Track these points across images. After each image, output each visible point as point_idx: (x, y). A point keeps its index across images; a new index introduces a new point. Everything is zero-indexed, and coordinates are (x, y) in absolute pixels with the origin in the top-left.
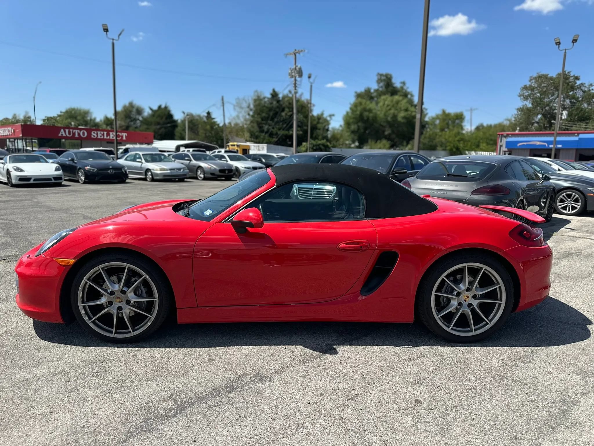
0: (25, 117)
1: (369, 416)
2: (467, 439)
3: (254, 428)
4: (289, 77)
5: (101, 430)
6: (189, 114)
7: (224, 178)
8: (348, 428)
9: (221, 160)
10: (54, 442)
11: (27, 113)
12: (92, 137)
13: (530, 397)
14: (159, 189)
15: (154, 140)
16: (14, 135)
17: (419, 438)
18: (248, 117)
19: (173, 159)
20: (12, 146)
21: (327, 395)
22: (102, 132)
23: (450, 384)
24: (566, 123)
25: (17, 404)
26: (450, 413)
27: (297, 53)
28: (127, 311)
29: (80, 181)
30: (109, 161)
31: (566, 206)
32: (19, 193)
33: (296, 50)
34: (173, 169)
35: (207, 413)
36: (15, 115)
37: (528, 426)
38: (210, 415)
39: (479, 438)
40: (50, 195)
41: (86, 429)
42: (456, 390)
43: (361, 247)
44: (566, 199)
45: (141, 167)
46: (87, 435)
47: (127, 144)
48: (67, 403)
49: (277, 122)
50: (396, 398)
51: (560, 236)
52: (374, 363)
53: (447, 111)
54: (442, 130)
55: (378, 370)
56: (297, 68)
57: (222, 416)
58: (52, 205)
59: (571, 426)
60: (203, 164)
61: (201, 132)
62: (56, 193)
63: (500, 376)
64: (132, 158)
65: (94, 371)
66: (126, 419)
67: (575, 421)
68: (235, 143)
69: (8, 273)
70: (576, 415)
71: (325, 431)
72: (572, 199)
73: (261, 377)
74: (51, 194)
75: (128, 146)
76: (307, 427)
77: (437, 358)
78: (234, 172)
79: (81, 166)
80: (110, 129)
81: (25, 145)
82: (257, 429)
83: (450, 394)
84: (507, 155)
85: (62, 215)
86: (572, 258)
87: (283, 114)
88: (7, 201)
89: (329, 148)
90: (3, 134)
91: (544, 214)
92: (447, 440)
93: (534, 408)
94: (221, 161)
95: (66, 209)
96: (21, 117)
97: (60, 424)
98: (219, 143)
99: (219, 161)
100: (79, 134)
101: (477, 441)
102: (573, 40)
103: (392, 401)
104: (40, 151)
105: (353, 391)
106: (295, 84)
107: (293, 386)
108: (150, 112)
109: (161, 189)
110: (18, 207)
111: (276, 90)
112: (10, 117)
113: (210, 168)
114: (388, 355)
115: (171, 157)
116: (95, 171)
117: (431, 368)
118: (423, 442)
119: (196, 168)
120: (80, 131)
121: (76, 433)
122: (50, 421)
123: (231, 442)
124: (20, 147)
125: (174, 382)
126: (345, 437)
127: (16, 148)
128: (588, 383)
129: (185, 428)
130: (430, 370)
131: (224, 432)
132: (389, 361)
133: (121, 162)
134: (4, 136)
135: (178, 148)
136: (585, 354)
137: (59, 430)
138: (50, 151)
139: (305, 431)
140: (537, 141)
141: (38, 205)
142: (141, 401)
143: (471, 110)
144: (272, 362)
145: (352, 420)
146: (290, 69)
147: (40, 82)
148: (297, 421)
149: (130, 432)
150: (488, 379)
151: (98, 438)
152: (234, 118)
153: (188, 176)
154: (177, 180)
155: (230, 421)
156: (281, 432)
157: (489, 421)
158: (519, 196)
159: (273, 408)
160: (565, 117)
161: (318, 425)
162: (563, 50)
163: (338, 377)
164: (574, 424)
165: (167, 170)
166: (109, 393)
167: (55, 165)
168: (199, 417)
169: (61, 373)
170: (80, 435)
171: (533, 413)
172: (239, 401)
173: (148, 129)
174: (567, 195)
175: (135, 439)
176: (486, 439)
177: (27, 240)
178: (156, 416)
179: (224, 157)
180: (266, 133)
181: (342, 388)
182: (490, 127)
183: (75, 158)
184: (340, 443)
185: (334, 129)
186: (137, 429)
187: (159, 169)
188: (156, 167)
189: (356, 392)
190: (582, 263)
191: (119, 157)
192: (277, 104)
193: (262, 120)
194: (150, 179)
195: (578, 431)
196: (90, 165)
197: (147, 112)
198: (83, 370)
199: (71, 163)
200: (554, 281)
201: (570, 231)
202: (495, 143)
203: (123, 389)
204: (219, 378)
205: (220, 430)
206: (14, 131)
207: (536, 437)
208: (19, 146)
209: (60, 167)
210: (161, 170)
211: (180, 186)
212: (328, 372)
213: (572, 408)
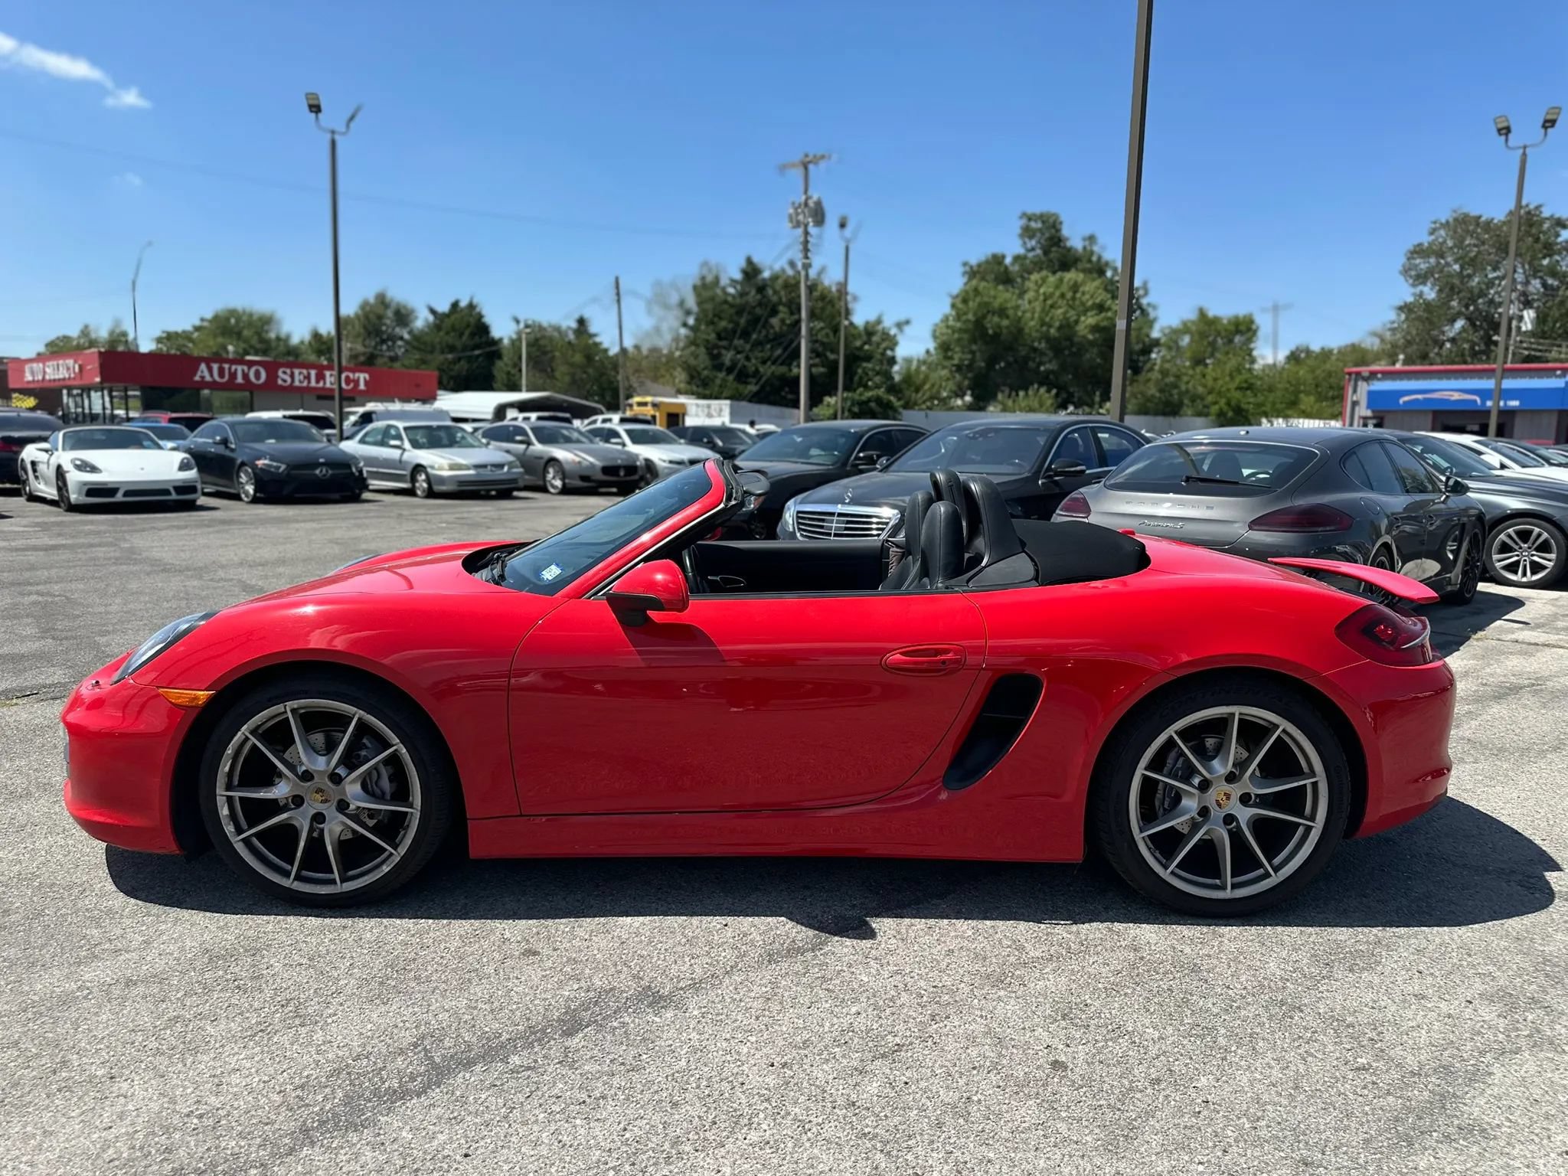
0: (112, 333)
1: (923, 1101)
2: (1174, 1163)
3: (622, 1126)
4: (790, 225)
5: (233, 1124)
6: (530, 322)
7: (614, 490)
8: (866, 1130)
9: (607, 441)
10: (111, 1151)
11: (118, 323)
12: (280, 382)
13: (1359, 1060)
14: (445, 517)
15: (440, 392)
16: (81, 378)
17: (1049, 1158)
18: (683, 331)
19: (484, 441)
20: (76, 406)
21: (821, 1046)
22: (305, 372)
23: (1147, 1022)
24: (1531, 343)
25: (29, 1054)
26: (1138, 1095)
27: (810, 162)
28: (335, 827)
29: (243, 496)
30: (318, 444)
31: (1517, 563)
32: (87, 528)
33: (807, 156)
34: (484, 466)
35: (505, 1087)
36: (86, 327)
37: (1341, 1133)
38: (513, 1091)
39: (1209, 1161)
40: (163, 533)
41: (195, 1121)
42: (1161, 1038)
43: (944, 662)
44: (1517, 544)
45: (400, 461)
46: (197, 1134)
47: (370, 401)
48: (154, 1056)
49: (759, 344)
50: (1000, 1055)
51: (1494, 643)
52: (953, 966)
53: (1211, 313)
54: (1198, 361)
55: (963, 985)
56: (811, 203)
57: (543, 1095)
58: (167, 556)
59: (1457, 1137)
60: (560, 453)
61: (561, 370)
62: (179, 528)
63: (1283, 1003)
64: (379, 437)
65: (229, 977)
66: (298, 1096)
67: (1471, 1122)
68: (649, 399)
69: (38, 730)
70: (1477, 1106)
71: (805, 1137)
72: (1533, 544)
73: (654, 997)
74: (167, 528)
75: (371, 406)
76: (759, 1124)
77: (1121, 954)
78: (640, 473)
79: (245, 459)
80: (325, 363)
81: (108, 405)
82: (630, 1127)
83: (1146, 1048)
84: (1370, 427)
85: (188, 583)
86: (1519, 699)
87: (775, 321)
88: (55, 548)
89: (895, 410)
90: (52, 377)
91: (1453, 581)
92: (1122, 1166)
93: (1365, 1087)
94: (608, 445)
95: (201, 568)
96: (103, 333)
97: (130, 1107)
98: (608, 398)
99: (603, 445)
100: (245, 376)
101: (1201, 1168)
102: (1546, 121)
103: (988, 1064)
104: (144, 420)
105: (889, 1037)
106: (806, 242)
107: (736, 1020)
108: (431, 318)
109: (450, 518)
110: (80, 563)
111: (756, 259)
112: (74, 332)
113: (579, 463)
114: (994, 947)
115: (479, 434)
116: (281, 470)
117: (1102, 980)
118: (1058, 1169)
119: (543, 462)
120: (249, 369)
121: (167, 1130)
122: (106, 1098)
123: (560, 1159)
124: (97, 409)
125: (429, 1005)
126: (856, 1152)
127: (87, 411)
128: (1518, 1025)
129: (446, 1123)
130: (1100, 985)
131: (544, 1135)
132: (994, 960)
133: (350, 447)
134: (54, 380)
135: (500, 412)
136: (1520, 951)
137: (128, 1121)
138: (172, 420)
139: (754, 1136)
140: (1452, 390)
141: (130, 556)
142: (341, 1054)
143: (1276, 309)
144: (687, 959)
145: (877, 1109)
146: (793, 203)
147: (150, 244)
148: (735, 1111)
149: (305, 1131)
150: (1249, 1012)
151: (223, 1144)
152: (647, 335)
153: (521, 484)
154: (493, 493)
155: (563, 1105)
156: (691, 1136)
157: (1239, 1118)
158: (1379, 536)
159: (677, 1075)
160: (1529, 327)
161: (788, 1121)
162: (1519, 148)
163: (856, 1000)
164: (1466, 1131)
165: (467, 468)
166: (261, 1031)
167: (180, 456)
168: (484, 1096)
169: (145, 981)
170: (177, 1136)
171: (1360, 1099)
172: (592, 1058)
173: (424, 362)
174: (1518, 533)
175: (317, 1149)
176: (1226, 1165)
177: (96, 646)
178: (376, 1093)
179: (616, 435)
180: (730, 370)
181: (863, 1029)
182: (1326, 354)
183: (232, 438)
184: (841, 1167)
185: (908, 361)
186: (322, 1123)
187: (447, 467)
188: (439, 461)
189: (898, 1040)
190: (1543, 711)
191: (346, 434)
192: (759, 297)
193: (719, 337)
194: (424, 491)
195: (1475, 1149)
196: (268, 455)
197: (422, 320)
198: (202, 972)
199: (221, 450)
200: (1462, 761)
201: (1522, 629)
202: (1340, 397)
203: (297, 1022)
204: (545, 999)
205: (536, 1128)
206: (81, 367)
207: (1361, 1161)
208: (93, 407)
209: (193, 461)
210: (452, 467)
211: (499, 510)
212: (831, 987)
213: (1467, 1089)
